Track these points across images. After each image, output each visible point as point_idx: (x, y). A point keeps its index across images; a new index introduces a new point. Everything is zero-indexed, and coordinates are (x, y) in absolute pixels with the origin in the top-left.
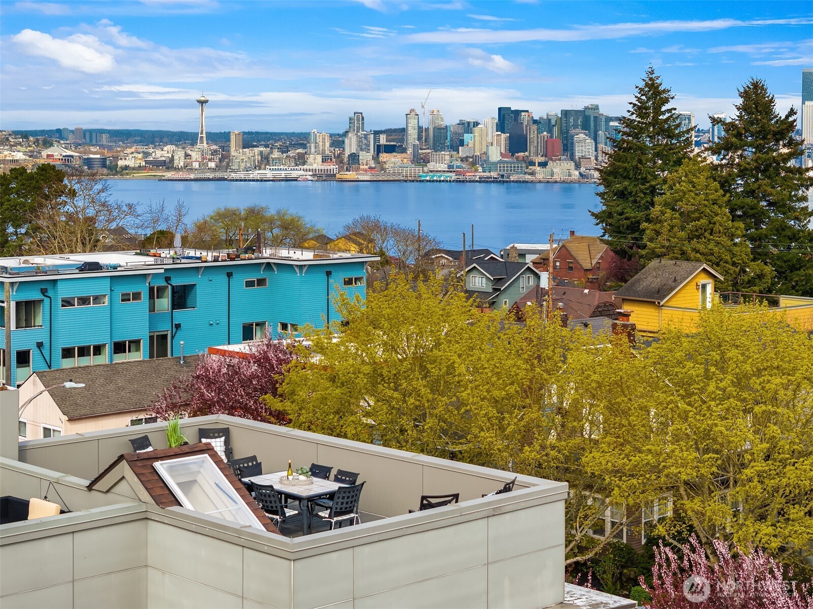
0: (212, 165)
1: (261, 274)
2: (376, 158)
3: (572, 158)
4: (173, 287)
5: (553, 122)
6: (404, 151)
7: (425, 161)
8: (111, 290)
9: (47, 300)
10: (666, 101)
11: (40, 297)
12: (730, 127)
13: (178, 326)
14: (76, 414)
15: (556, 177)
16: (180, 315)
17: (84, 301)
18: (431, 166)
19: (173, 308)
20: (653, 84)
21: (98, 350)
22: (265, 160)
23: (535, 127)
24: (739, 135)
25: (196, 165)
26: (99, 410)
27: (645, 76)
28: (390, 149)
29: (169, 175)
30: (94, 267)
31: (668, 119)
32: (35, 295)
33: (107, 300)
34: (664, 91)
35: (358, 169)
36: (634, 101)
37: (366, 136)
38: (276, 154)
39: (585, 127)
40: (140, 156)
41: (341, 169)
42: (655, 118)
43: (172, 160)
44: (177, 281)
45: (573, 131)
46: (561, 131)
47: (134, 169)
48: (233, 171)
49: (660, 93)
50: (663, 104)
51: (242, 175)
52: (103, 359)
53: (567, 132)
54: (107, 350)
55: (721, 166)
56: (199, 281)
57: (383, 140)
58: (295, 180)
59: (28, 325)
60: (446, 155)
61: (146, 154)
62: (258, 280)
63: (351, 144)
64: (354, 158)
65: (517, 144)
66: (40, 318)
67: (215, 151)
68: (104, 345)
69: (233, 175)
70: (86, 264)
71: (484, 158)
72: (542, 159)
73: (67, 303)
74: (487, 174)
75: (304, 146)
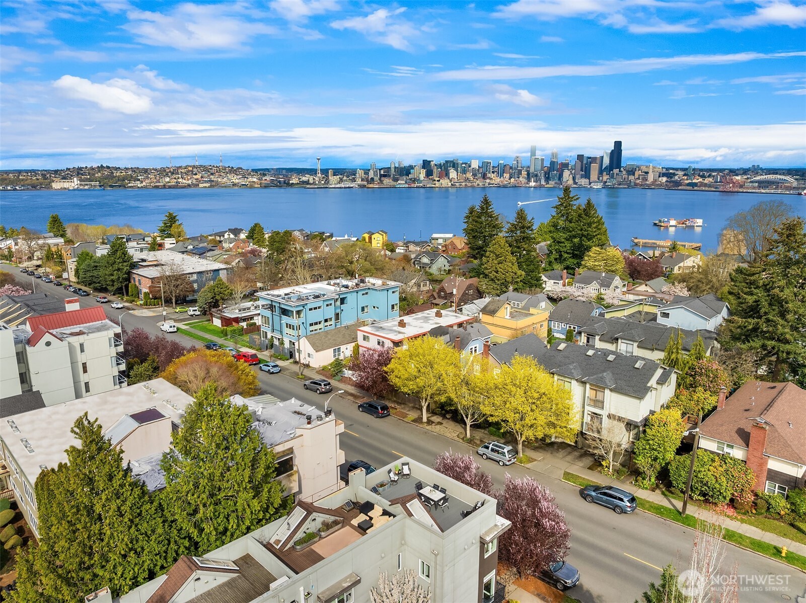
0: (323, 182)
2: (380, 179)
3: (449, 178)
5: (442, 165)
6: (390, 176)
7: (397, 180)
8: (323, 304)
14: (318, 349)
15: (443, 186)
16: (343, 307)
17: (315, 308)
18: (399, 182)
19: (341, 305)
21: (320, 322)
22: (341, 180)
23: (436, 167)
25: (317, 182)
26: (324, 347)
28: (385, 176)
29: (308, 186)
32: (301, 308)
33: (322, 307)
35: (374, 183)
37: (376, 171)
38: (345, 178)
39: (454, 166)
40: (297, 179)
41: (368, 183)
43: (309, 180)
44: (341, 296)
47: (295, 184)
48: (330, 184)
51: (333, 186)
52: (322, 325)
53: (447, 169)
54: (323, 322)
56: (348, 295)
57: (382, 172)
58: (352, 187)
59: (300, 317)
60: (405, 177)
62: (366, 293)
63: (371, 174)
64: (372, 179)
65: (429, 173)
66: (303, 315)
67: (324, 177)
71: (418, 178)
72: (438, 179)
75: (355, 175)
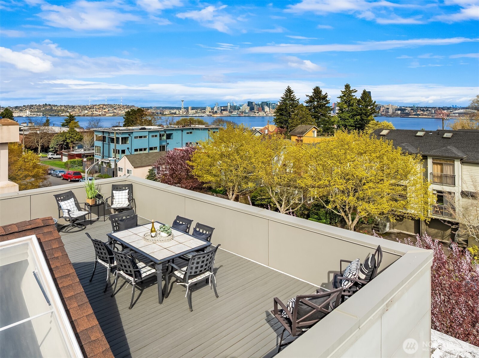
0: (185, 113)
1: (191, 131)
2: (221, 112)
3: (264, 111)
4: (167, 134)
5: (260, 104)
6: (227, 110)
7: (232, 112)
8: (149, 134)
9: (130, 137)
10: (292, 93)
11: (128, 136)
12: (311, 97)
13: (168, 144)
14: (136, 166)
15: (261, 115)
16: (168, 141)
17: (141, 137)
18: (233, 113)
19: (167, 139)
20: (289, 89)
21: (145, 149)
22: (197, 112)
23: (256, 105)
24: (313, 99)
25: (181, 114)
26: (143, 165)
27: (287, 88)
28: (224, 110)
29: (175, 115)
30: (145, 129)
31: (293, 97)
32: (127, 136)
33: (147, 137)
34: (292, 91)
35: (217, 114)
36: (285, 93)
37: (219, 108)
38: (199, 111)
39: (267, 105)
40: (169, 112)
41: (213, 114)
42: (290, 97)
43: (176, 112)
44: (167, 133)
45: (264, 106)
46: (261, 106)
47: (167, 114)
48: (189, 115)
49: (291, 91)
50: (292, 94)
51: (191, 115)
52: (147, 152)
53: (263, 106)
54: (147, 149)
55: (309, 106)
56: (173, 132)
57: (222, 108)
58: (203, 116)
59: (125, 143)
60: (236, 111)
61: (170, 111)
62: (190, 132)
63: (215, 109)
64: (216, 112)
65: (252, 109)
66: (129, 142)
67: (185, 111)
68: (147, 148)
69: (189, 116)
70: (141, 128)
71: (245, 111)
72: (258, 112)
73: (136, 138)
74: (245, 115)
75: (205, 110)
